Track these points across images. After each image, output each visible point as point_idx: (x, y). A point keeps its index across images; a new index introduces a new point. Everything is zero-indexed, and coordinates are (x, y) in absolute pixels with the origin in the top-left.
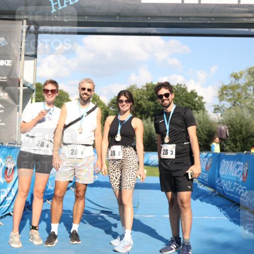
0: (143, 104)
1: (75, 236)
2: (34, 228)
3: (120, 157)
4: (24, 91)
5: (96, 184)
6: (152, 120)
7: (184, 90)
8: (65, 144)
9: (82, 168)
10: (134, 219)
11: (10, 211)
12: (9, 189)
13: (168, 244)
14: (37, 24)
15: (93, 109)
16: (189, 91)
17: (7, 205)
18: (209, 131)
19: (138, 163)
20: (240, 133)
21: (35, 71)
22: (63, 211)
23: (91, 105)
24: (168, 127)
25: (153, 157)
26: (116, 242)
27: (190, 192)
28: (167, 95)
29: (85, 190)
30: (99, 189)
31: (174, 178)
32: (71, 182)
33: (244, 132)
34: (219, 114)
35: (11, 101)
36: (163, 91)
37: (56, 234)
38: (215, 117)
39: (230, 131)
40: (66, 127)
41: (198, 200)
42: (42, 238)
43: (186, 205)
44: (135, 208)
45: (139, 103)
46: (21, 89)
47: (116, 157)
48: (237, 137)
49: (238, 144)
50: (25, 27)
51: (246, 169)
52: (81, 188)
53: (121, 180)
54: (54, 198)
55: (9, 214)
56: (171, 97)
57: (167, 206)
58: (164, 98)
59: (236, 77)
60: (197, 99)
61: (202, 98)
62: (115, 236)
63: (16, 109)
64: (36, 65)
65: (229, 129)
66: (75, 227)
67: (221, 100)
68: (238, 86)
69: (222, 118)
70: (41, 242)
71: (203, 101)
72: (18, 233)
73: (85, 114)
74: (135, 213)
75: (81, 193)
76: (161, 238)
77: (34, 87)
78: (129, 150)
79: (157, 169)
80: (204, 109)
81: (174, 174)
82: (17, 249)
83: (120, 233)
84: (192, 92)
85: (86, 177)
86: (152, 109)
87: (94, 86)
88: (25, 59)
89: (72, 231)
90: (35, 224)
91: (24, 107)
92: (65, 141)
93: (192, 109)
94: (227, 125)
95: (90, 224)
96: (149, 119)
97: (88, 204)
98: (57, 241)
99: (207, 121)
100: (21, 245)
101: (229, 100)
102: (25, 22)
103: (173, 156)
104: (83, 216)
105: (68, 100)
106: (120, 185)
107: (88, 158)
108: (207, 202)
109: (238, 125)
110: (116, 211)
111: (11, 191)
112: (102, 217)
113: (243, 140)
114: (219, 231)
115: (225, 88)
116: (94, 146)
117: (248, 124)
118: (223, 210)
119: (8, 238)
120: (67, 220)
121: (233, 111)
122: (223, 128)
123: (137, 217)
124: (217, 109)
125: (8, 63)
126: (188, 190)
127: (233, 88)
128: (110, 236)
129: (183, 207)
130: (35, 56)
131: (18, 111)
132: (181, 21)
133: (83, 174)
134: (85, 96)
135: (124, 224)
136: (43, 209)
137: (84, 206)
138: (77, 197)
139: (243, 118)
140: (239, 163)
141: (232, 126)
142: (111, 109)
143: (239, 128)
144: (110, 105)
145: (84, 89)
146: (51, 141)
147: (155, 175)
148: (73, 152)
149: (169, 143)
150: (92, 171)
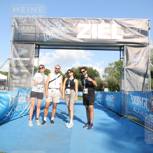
0: (77, 74)
1: (52, 122)
2: (37, 119)
3: (69, 93)
4: (34, 69)
5: (60, 103)
6: (80, 80)
7: (92, 69)
8: (49, 88)
9: (56, 97)
10: (74, 116)
11: (28, 113)
12: (28, 105)
13: (86, 125)
14: (39, 45)
15: (60, 76)
16: (94, 69)
17: (28, 111)
18: (101, 84)
19: (76, 95)
20: (112, 85)
21: (38, 62)
22: (49, 113)
23: (59, 74)
24: (85, 83)
25: (81, 94)
26: (67, 124)
27: (93, 106)
28: (84, 71)
29: (56, 105)
30: (61, 105)
31: (88, 100)
32: (51, 102)
33: (113, 85)
34: (105, 78)
35: (29, 73)
36: (83, 70)
37: (46, 121)
38: (103, 79)
39: (108, 84)
40: (50, 82)
41: (97, 109)
42: (40, 122)
43: (91, 110)
44: (74, 112)
45: (76, 74)
46: (33, 68)
47: (68, 93)
48: (111, 86)
49: (111, 89)
50: (35, 46)
51: (114, 98)
52: (55, 104)
53: (69, 101)
54: (45, 108)
55: (28, 114)
56: (86, 72)
57: (86, 111)
58: (83, 72)
59: (110, 65)
60: (97, 72)
61: (98, 72)
62: (67, 122)
63: (31, 76)
64: (38, 60)
65: (108, 83)
66: (52, 119)
67: (105, 73)
68: (111, 68)
69: (105, 80)
70: (40, 124)
71: (99, 73)
72: (31, 121)
73: (57, 77)
74: (74, 114)
75: (55, 106)
76: (83, 123)
77: (38, 68)
78: (73, 91)
79: (82, 98)
80: (99, 76)
81: (88, 99)
82: (31, 127)
83: (69, 121)
84: (95, 70)
85: (57, 100)
86: (80, 76)
87: (60, 67)
88: (35, 58)
89: (51, 120)
90: (37, 117)
91: (34, 75)
92: (49, 87)
93: (95, 76)
94: (108, 82)
95: (58, 117)
96: (79, 80)
97: (57, 110)
98: (46, 124)
99: (100, 80)
100: (32, 125)
101: (108, 73)
102: (35, 44)
103: (87, 93)
104: (55, 115)
105: (50, 73)
106: (69, 104)
107: (58, 93)
108: (100, 110)
109: (111, 82)
110: (68, 113)
111: (29, 105)
112: (63, 115)
113: (113, 87)
114: (105, 119)
115: (106, 69)
116: (60, 89)
117: (115, 82)
118: (106, 112)
119: (28, 123)
120: (49, 116)
121: (109, 77)
122: (106, 83)
123: (75, 115)
124: (104, 76)
125: (29, 59)
126: (92, 105)
127: (109, 69)
128: (65, 122)
129: (91, 111)
130: (38, 57)
131: (32, 76)
132: (91, 44)
133: (56, 99)
134: (57, 71)
135: (70, 118)
136: (41, 112)
137: (56, 111)
138: (53, 108)
139: (113, 79)
140: (112, 95)
141: (109, 82)
142: (66, 76)
143: (112, 83)
144: (65, 75)
145: (56, 69)
146: (43, 87)
147: (81, 100)
148: (52, 91)
149: (86, 88)
150: (59, 98)
